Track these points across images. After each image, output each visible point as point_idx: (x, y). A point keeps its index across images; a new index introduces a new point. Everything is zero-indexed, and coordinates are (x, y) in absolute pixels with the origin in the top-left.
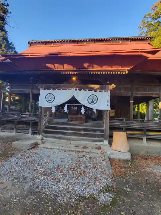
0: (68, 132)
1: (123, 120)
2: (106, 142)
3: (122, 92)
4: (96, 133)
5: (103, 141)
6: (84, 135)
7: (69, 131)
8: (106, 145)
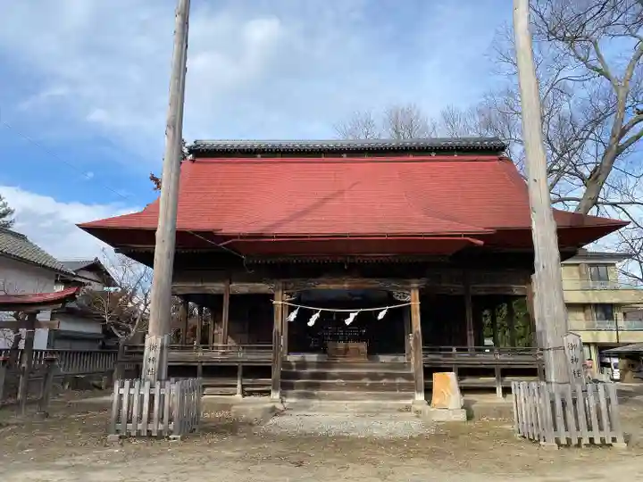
0: (334, 383)
1: (451, 350)
2: (420, 397)
3: (444, 285)
4: (398, 381)
5: (411, 397)
6: (372, 387)
7: (336, 381)
8: (420, 403)
